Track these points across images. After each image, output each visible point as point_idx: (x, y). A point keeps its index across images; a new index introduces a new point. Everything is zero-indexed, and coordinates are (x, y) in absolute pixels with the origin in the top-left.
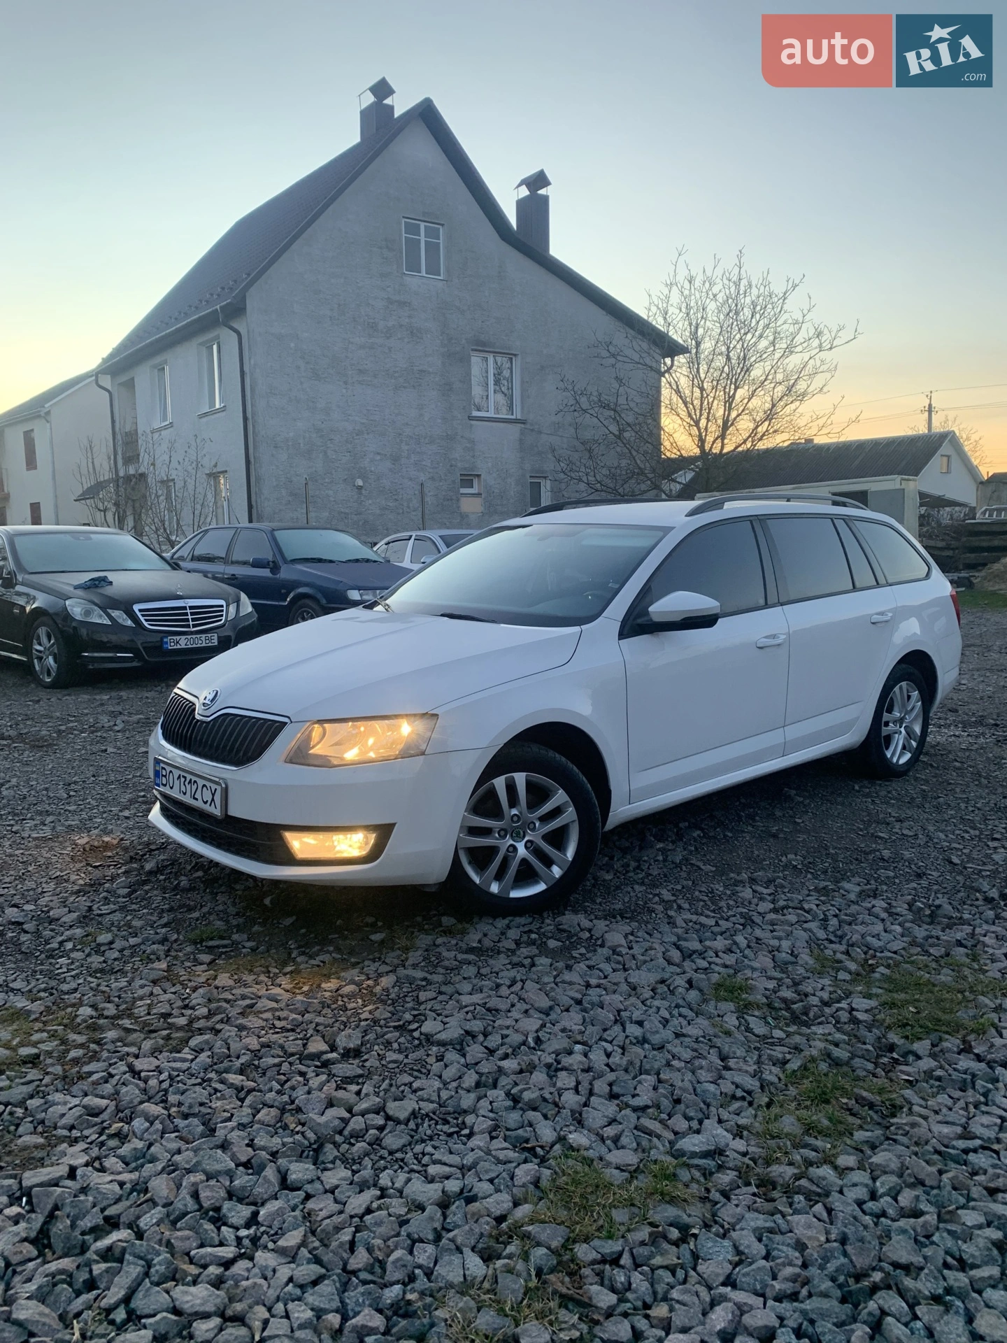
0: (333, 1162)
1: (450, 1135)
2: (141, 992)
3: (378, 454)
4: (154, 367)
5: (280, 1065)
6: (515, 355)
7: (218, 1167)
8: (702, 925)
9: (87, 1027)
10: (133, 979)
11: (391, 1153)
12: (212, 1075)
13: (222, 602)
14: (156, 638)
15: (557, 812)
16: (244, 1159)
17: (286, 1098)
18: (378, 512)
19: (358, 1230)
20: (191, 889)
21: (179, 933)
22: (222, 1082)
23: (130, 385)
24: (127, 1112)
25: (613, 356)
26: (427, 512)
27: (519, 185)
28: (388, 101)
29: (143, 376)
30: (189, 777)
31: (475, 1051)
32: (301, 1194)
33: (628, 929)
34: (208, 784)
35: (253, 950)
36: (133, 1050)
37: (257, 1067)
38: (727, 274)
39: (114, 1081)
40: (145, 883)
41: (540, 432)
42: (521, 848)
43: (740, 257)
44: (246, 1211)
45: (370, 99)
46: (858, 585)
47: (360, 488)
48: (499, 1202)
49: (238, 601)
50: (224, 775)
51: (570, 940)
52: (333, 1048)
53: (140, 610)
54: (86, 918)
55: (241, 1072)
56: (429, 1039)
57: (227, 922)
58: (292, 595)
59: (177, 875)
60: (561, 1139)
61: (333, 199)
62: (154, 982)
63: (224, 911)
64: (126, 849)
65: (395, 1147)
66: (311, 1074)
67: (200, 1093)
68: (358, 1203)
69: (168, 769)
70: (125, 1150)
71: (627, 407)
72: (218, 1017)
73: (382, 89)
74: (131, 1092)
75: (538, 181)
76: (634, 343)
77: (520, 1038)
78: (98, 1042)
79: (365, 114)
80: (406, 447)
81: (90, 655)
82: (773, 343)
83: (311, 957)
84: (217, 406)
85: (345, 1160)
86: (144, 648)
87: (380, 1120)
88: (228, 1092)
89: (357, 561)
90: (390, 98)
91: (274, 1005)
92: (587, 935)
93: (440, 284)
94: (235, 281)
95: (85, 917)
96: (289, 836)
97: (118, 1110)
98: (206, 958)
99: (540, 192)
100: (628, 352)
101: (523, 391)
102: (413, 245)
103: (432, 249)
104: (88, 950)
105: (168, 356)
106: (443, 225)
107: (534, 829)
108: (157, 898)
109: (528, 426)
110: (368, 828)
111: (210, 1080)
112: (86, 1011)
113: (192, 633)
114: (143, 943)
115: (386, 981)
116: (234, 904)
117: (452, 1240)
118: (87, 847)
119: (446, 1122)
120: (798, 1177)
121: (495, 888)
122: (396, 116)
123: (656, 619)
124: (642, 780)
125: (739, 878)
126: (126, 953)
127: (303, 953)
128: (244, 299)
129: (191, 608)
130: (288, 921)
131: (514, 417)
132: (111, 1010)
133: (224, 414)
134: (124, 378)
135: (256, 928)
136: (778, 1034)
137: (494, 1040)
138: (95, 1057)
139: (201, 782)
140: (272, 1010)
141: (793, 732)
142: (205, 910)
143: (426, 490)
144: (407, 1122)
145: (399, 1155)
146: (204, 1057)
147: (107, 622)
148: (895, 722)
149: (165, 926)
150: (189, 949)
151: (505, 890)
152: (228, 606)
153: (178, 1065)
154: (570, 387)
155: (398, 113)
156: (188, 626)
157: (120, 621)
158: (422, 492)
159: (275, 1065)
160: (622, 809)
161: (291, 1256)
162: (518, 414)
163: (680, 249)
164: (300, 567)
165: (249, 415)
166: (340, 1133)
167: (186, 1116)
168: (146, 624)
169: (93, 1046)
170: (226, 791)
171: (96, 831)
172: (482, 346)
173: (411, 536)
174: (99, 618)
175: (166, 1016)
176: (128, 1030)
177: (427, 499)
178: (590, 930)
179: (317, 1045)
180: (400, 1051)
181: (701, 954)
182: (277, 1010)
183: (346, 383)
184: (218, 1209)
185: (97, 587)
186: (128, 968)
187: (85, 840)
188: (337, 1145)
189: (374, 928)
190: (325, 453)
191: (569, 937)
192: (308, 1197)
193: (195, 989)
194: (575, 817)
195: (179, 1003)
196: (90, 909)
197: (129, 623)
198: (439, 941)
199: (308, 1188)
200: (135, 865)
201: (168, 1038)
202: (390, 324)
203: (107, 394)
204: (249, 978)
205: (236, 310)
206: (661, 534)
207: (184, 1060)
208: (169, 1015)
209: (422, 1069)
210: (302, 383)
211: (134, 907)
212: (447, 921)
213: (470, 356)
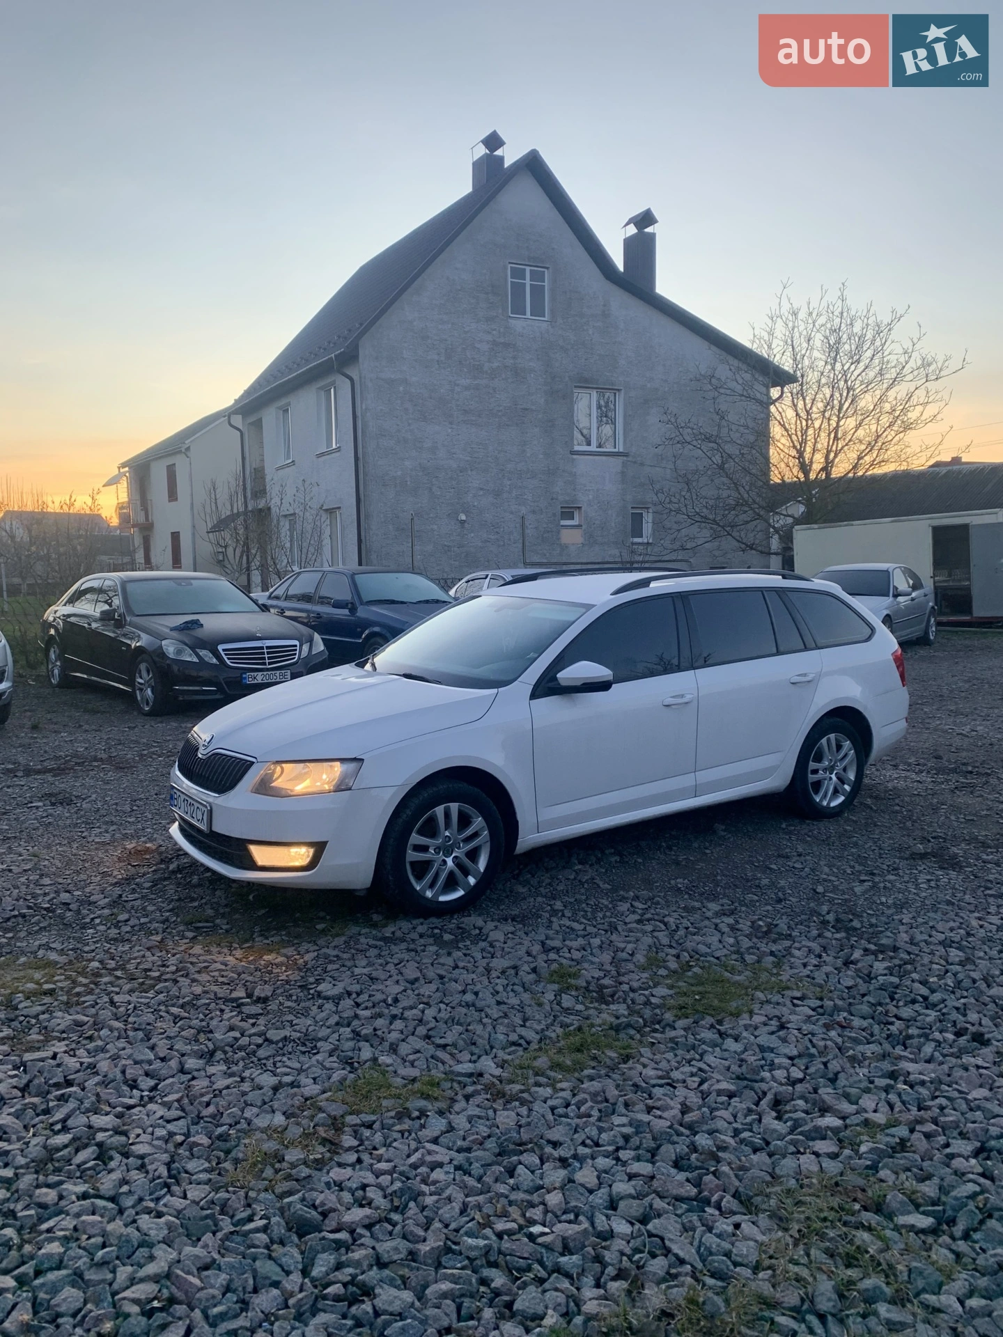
0: (218, 1062)
1: (304, 1053)
2: (136, 954)
3: (481, 489)
4: (279, 408)
5: (209, 1004)
6: (619, 390)
7: (142, 1057)
8: (572, 929)
9: (93, 974)
10: (134, 946)
11: (259, 1060)
12: (162, 1008)
13: (296, 643)
14: (237, 674)
15: (475, 835)
16: (162, 1055)
17: (204, 1024)
18: (480, 544)
19: (215, 1096)
20: (199, 885)
21: (177, 917)
22: (167, 1012)
23: (258, 424)
24: (100, 1026)
25: (716, 389)
26: (527, 544)
27: (627, 224)
28: (498, 153)
29: (270, 417)
30: (190, 800)
31: (347, 1003)
32: (190, 1076)
33: (512, 929)
34: (200, 807)
35: (227, 931)
36: (117, 989)
37: (194, 1005)
38: (831, 307)
39: (97, 1007)
40: (165, 879)
41: (642, 464)
42: (450, 861)
43: (842, 290)
44: (152, 1083)
45: (482, 151)
46: (781, 649)
47: (462, 522)
48: (311, 1089)
49: (311, 641)
50: (210, 800)
51: (462, 933)
52: (249, 996)
53: (224, 650)
54: (117, 903)
55: (182, 1007)
56: (319, 994)
57: (217, 910)
58: (367, 632)
59: (192, 874)
60: (375, 1060)
61: (441, 251)
62: (148, 949)
63: (217, 903)
64: (161, 853)
65: (262, 1056)
66: (227, 1011)
67: (150, 1018)
68: (221, 1083)
69: (178, 793)
70: (91, 1046)
71: (729, 439)
72: (181, 973)
73: (493, 142)
74: (106, 1014)
75: (645, 219)
76: (737, 376)
77: (382, 997)
78: (96, 984)
79: (477, 165)
80: (509, 483)
81: (181, 688)
82: (881, 373)
83: (267, 938)
84: (334, 447)
85: (226, 1061)
86: (226, 683)
87: (260, 1041)
88: (168, 1017)
89: (427, 602)
90: (501, 150)
91: (223, 967)
92: (477, 931)
93: (545, 325)
94: (350, 330)
95: (114, 902)
96: (253, 849)
97: (95, 1024)
98: (190, 934)
99: (647, 230)
100: (733, 385)
101: (626, 424)
102: (518, 290)
103: (538, 292)
104: (109, 925)
105: (291, 399)
106: (547, 268)
107: (459, 848)
108: (171, 890)
109: (630, 459)
110: (310, 844)
111: (160, 1010)
112: (95, 964)
113: (268, 670)
114: (150, 922)
115: (308, 957)
116: (227, 897)
117: (271, 1106)
118: (133, 851)
119: (304, 1045)
120: (522, 1091)
121: (429, 894)
122: (506, 166)
123: (563, 683)
124: (548, 814)
125: (626, 895)
126: (136, 928)
127: (262, 935)
128: (357, 347)
129: (268, 648)
130: (263, 911)
131: (616, 450)
132: (112, 964)
133: (338, 454)
134: (252, 419)
135: (237, 916)
136: (580, 1007)
137: (364, 997)
138: (91, 992)
139: (196, 805)
140: (220, 970)
141: (704, 776)
142: (204, 901)
143: (527, 523)
144: (277, 1042)
145: (263, 1061)
146: (161, 997)
147: (196, 660)
148: (825, 770)
149: (170, 911)
150: (181, 928)
151: (436, 895)
152: (301, 646)
153: (143, 1000)
154: (673, 420)
155: (507, 163)
156: (264, 664)
157: (206, 659)
158: (523, 525)
159: (205, 1004)
160: (528, 838)
161: (168, 1106)
162: (620, 448)
163: (785, 282)
164: (374, 608)
165: (360, 455)
166: (232, 1046)
167: (136, 1030)
168: (228, 662)
169: (92, 986)
170: (211, 812)
171: (143, 839)
172: (585, 383)
173: (487, 576)
174: (189, 657)
175: (146, 970)
176: (118, 978)
177: (527, 531)
178: (480, 929)
179: (240, 993)
180: (296, 1001)
181: (558, 950)
182: (223, 970)
183: (451, 423)
184: (135, 1081)
185: (189, 629)
186: (134, 938)
187: (132, 846)
188: (225, 1053)
189: (323, 919)
190: (431, 489)
191: (463, 933)
192: (194, 1078)
193: (174, 955)
194: (488, 838)
195: (160, 963)
196: (120, 896)
197: (215, 661)
198: (363, 931)
199: (195, 1074)
200: (163, 866)
201: (143, 983)
202: (496, 364)
203: (239, 433)
204: (214, 949)
205: (349, 358)
206: (584, 610)
207: (148, 998)
208: (150, 970)
209: (305, 1013)
210: (409, 425)
211: (153, 896)
212: (376, 917)
213: (572, 393)
